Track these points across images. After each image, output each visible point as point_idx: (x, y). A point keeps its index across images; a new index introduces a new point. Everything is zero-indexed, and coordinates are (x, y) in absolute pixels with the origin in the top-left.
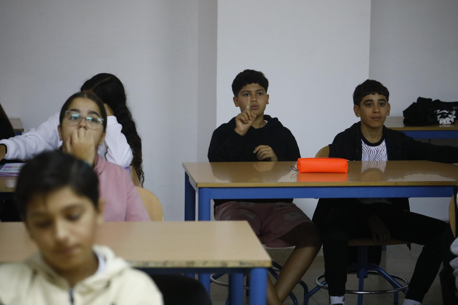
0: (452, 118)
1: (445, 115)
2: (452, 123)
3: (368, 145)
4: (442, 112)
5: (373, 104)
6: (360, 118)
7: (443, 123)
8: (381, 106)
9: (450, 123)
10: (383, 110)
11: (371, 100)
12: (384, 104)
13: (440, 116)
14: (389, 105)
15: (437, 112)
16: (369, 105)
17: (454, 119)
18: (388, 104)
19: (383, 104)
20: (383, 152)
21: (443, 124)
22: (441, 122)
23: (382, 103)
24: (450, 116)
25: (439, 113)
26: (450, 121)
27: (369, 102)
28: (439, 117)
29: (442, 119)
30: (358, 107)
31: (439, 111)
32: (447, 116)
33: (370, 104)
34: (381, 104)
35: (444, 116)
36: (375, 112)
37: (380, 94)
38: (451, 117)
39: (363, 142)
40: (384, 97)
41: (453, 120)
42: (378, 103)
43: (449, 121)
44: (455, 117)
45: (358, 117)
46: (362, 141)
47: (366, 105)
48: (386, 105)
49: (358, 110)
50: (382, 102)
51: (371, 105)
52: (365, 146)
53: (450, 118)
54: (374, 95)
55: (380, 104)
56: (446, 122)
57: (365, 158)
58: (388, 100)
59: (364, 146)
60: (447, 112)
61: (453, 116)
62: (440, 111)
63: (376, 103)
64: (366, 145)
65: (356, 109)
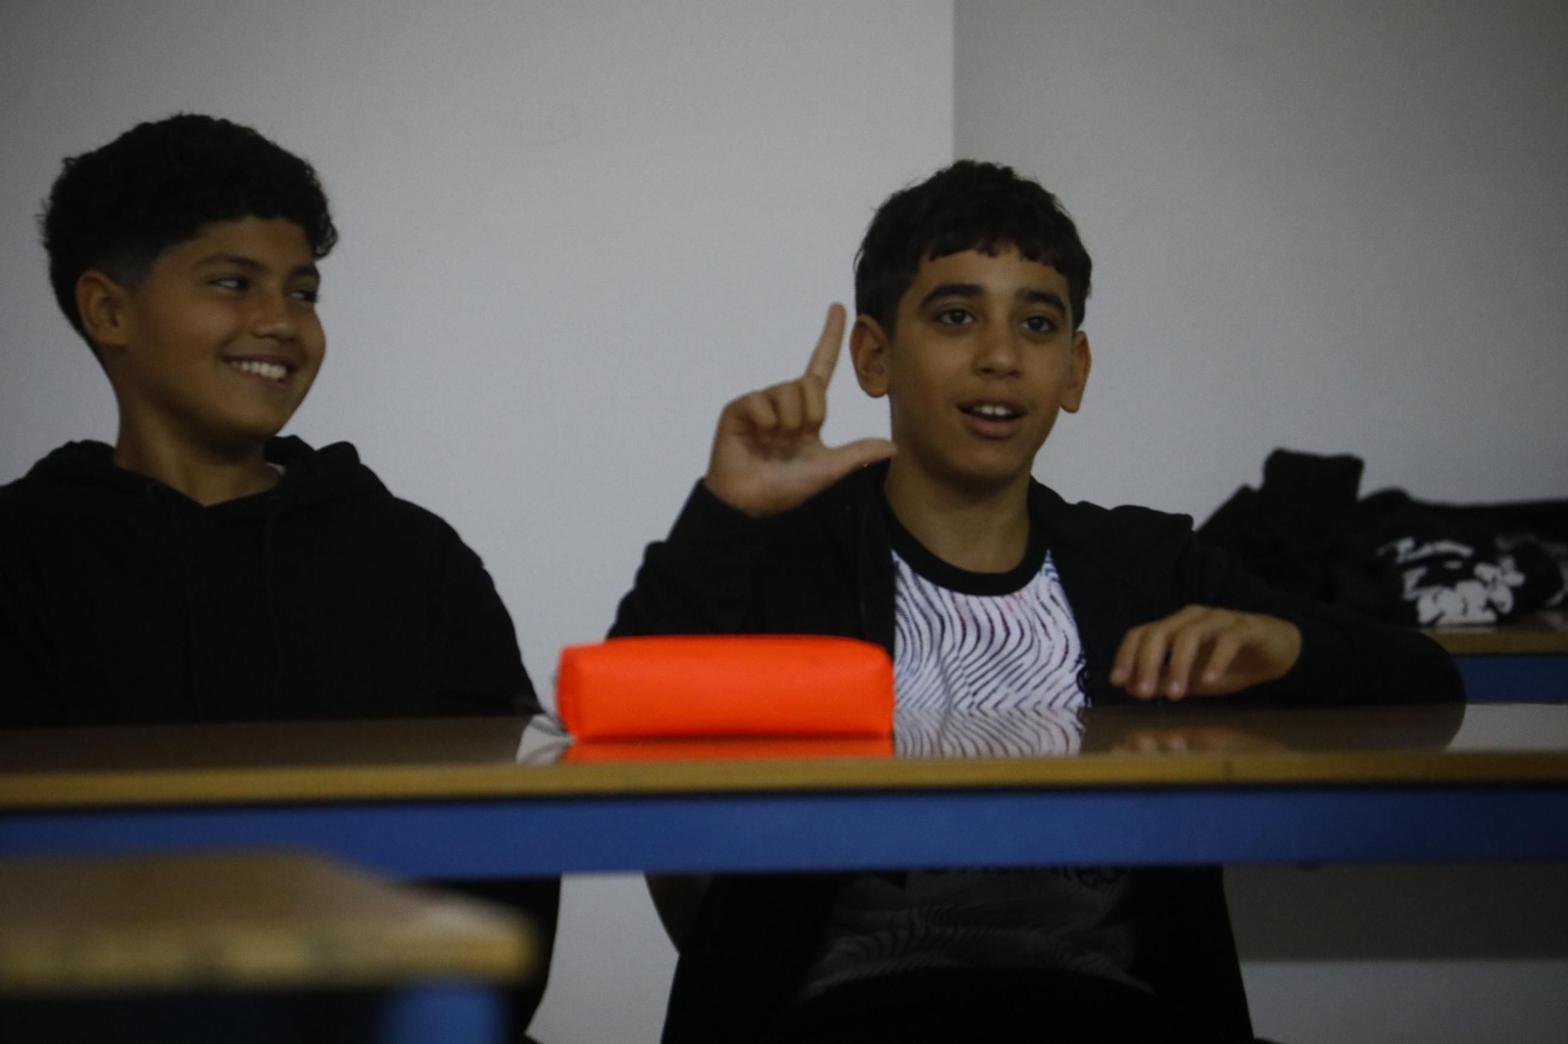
0: (1501, 581)
1: (1454, 565)
2: (1502, 620)
3: (938, 582)
4: (1427, 550)
5: (981, 315)
6: (884, 403)
7: (1441, 615)
8: (1029, 338)
9: (1490, 616)
10: (1041, 364)
11: (973, 291)
12: (1053, 328)
13: (1420, 572)
14: (1082, 347)
15: (1394, 553)
16: (958, 316)
17: (1516, 591)
18: (1079, 339)
19: (1045, 327)
20: (1045, 642)
21: (1444, 620)
22: (1427, 609)
23: (1039, 318)
24: (1484, 571)
25: (1412, 556)
26: (1490, 605)
27: (956, 301)
28: (1411, 578)
29: (1434, 590)
30: (881, 334)
31: (1405, 545)
32: (1467, 574)
33: (964, 313)
34: (1036, 323)
35: (1441, 575)
36: (987, 371)
37: (1030, 255)
38: (1494, 580)
39: (905, 568)
40: (1053, 281)
41: (1504, 598)
42: (1014, 317)
43: (1482, 602)
44: (1517, 579)
45: (875, 395)
46: (896, 557)
47: (937, 318)
48: (1065, 337)
49: (879, 351)
50: (1040, 308)
51: (968, 320)
52: (920, 588)
53: (1485, 584)
54: (992, 254)
55: (1030, 320)
56: (1465, 611)
57: (915, 665)
58: (1079, 316)
59: (913, 592)
60: (1465, 551)
61: (1504, 573)
62: (1418, 545)
63: (999, 313)
64: (928, 585)
65: (869, 343)
